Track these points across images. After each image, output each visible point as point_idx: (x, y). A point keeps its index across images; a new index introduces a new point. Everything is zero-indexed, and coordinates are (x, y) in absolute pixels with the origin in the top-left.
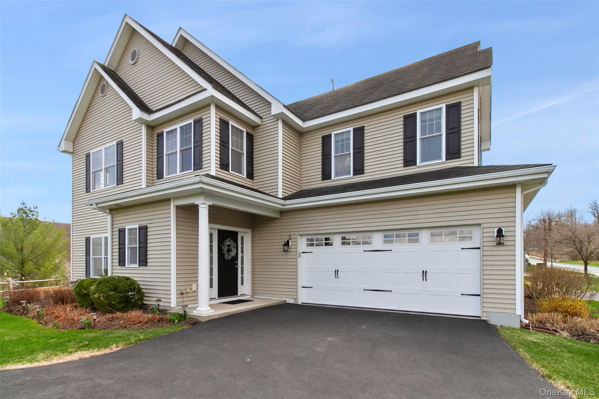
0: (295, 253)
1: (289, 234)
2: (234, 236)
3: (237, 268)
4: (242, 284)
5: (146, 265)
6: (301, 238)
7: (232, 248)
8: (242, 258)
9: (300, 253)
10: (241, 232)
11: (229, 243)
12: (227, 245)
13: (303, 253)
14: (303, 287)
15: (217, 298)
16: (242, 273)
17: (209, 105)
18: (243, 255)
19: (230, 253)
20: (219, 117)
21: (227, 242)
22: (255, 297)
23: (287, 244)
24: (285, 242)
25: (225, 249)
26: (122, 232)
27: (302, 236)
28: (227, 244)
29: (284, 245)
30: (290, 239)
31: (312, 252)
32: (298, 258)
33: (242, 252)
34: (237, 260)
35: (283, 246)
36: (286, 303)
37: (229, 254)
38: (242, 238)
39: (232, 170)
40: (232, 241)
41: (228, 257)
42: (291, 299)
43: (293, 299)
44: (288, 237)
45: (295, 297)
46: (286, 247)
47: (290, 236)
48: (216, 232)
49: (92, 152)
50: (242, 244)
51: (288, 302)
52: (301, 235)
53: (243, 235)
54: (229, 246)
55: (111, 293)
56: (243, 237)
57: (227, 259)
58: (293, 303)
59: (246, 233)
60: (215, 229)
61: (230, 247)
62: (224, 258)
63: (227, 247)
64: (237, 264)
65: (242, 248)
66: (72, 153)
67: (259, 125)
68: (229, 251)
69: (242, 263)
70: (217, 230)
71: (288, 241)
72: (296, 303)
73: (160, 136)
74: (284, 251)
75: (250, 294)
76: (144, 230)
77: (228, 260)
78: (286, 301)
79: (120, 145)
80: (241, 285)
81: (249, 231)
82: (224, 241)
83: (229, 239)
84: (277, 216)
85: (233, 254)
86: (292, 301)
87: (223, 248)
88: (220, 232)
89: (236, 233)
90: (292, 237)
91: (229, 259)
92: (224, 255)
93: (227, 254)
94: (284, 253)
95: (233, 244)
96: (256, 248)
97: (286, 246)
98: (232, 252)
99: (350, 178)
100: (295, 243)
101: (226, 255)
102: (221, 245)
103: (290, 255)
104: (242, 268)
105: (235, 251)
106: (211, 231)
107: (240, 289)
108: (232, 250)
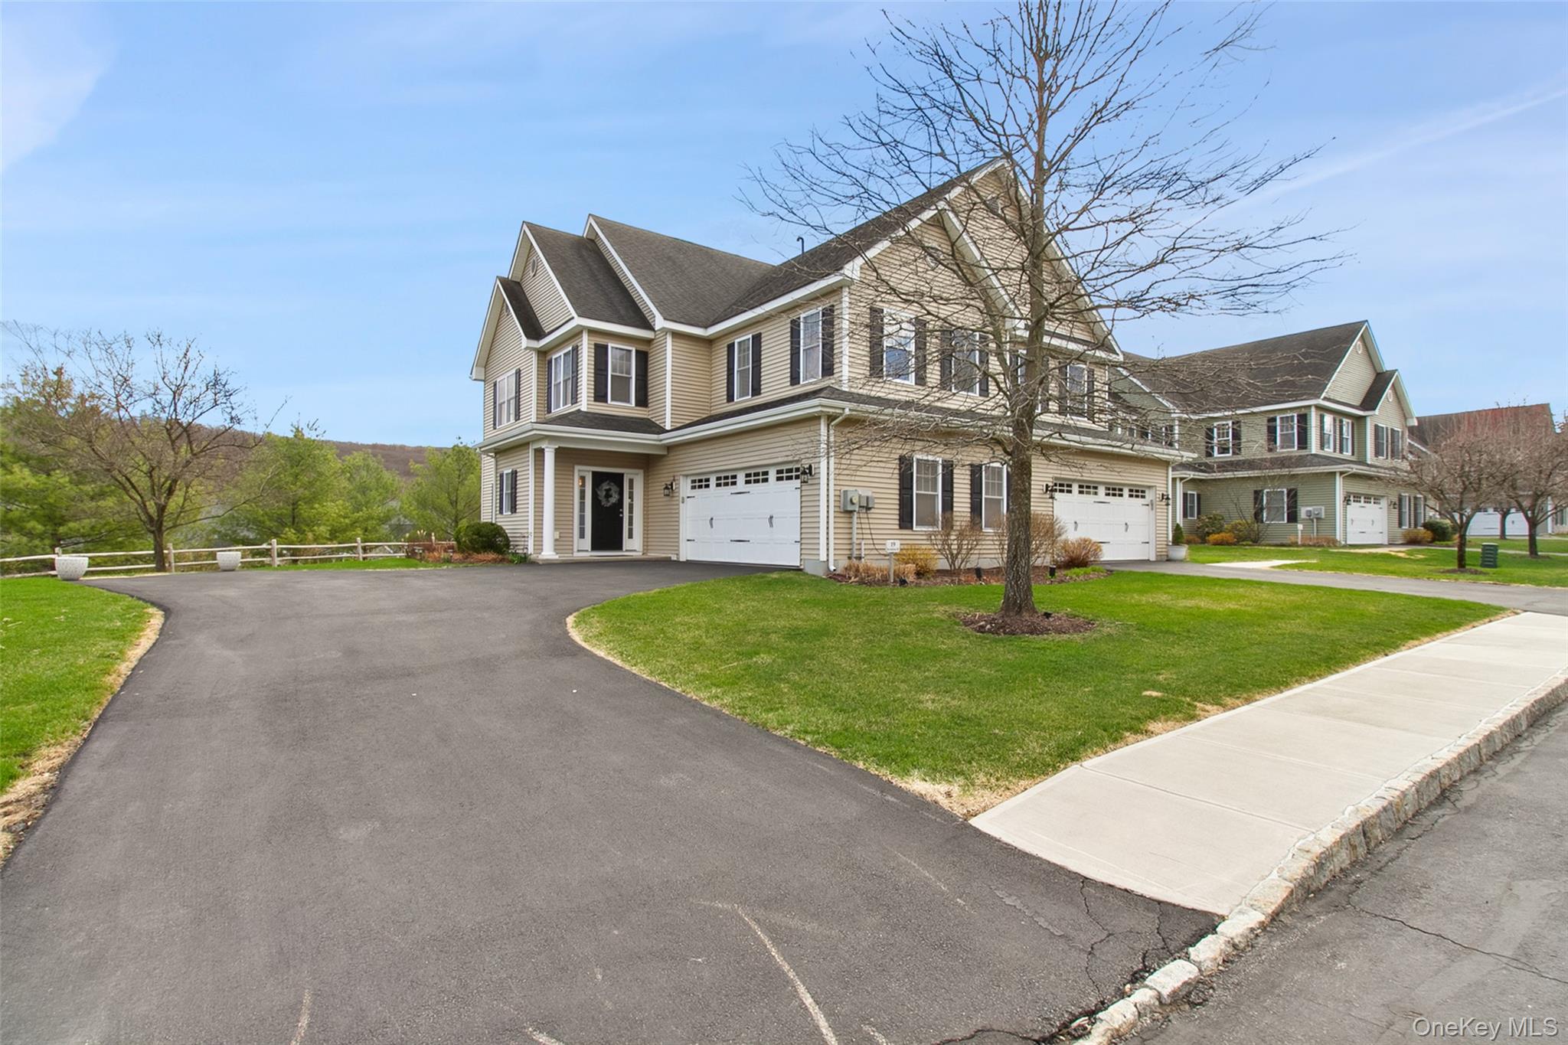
0: (678, 497)
1: (672, 474)
2: (618, 479)
3: (622, 518)
4: (631, 536)
5: (515, 512)
6: (686, 478)
7: (613, 493)
8: (631, 505)
9: (683, 498)
10: (630, 474)
11: (608, 487)
12: (605, 490)
13: (685, 498)
14: (688, 540)
15: (590, 550)
16: (630, 524)
17: (581, 332)
18: (632, 501)
19: (611, 498)
20: (593, 343)
21: (605, 486)
22: (647, 554)
23: (671, 487)
24: (669, 484)
25: (602, 494)
26: (502, 476)
27: (689, 477)
28: (605, 488)
29: (668, 489)
30: (674, 480)
31: (694, 497)
32: (681, 505)
33: (630, 498)
34: (622, 507)
35: (664, 490)
37: (609, 501)
38: (631, 481)
39: (612, 400)
40: (613, 484)
41: (607, 503)
43: (676, 555)
44: (672, 479)
45: (677, 553)
46: (670, 491)
47: (674, 476)
48: (588, 475)
49: (498, 380)
50: (631, 487)
52: (685, 475)
53: (631, 477)
54: (608, 491)
55: (475, 537)
56: (632, 479)
57: (606, 505)
58: (675, 559)
59: (637, 474)
60: (588, 471)
61: (611, 493)
62: (601, 505)
63: (605, 492)
64: (622, 513)
65: (631, 493)
66: (484, 381)
67: (653, 340)
68: (608, 496)
69: (630, 512)
70: (591, 474)
71: (672, 484)
73: (550, 362)
74: (668, 495)
75: (641, 550)
76: (514, 474)
77: (608, 507)
78: (670, 558)
79: (518, 373)
80: (629, 538)
81: (642, 472)
83: (610, 482)
84: (665, 453)
85: (614, 500)
87: (599, 493)
88: (595, 474)
89: (622, 475)
90: (675, 478)
92: (600, 501)
93: (606, 500)
94: (668, 498)
95: (614, 489)
97: (670, 489)
99: (749, 401)
100: (678, 486)
101: (604, 502)
102: (597, 491)
103: (673, 501)
104: (631, 519)
105: (619, 497)
106: (583, 474)
107: (627, 543)
108: (614, 495)
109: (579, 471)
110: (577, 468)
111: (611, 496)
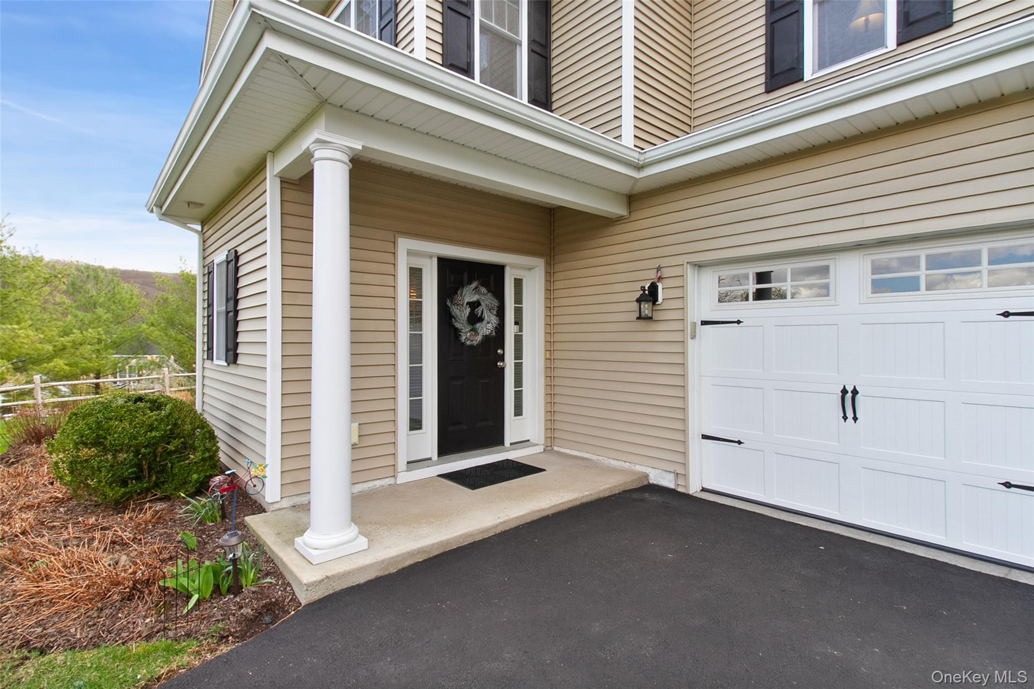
0: (677, 326)
1: (656, 263)
3: (502, 370)
4: (518, 411)
5: (235, 362)
6: (699, 272)
7: (485, 312)
8: (518, 340)
9: (694, 324)
10: (514, 266)
11: (475, 298)
12: (468, 303)
13: (704, 323)
14: (705, 437)
15: (435, 458)
16: (518, 382)
18: (521, 330)
19: (478, 325)
21: (469, 295)
22: (556, 448)
23: (651, 295)
24: (643, 288)
25: (462, 314)
26: (211, 274)
27: (703, 269)
28: (467, 300)
29: (639, 301)
30: (660, 279)
31: (739, 322)
32: (689, 340)
33: (518, 322)
34: (502, 347)
35: (636, 305)
36: (646, 483)
37: (474, 330)
38: (518, 283)
40: (483, 290)
41: (471, 337)
42: (664, 474)
43: (672, 476)
44: (652, 275)
45: (680, 470)
46: (646, 308)
47: (659, 269)
48: (431, 265)
50: (518, 299)
51: (653, 480)
52: (699, 266)
53: (519, 274)
54: (474, 305)
56: (521, 280)
57: (468, 343)
58: (672, 486)
59: (530, 269)
60: (431, 257)
61: (479, 311)
62: (460, 341)
63: (468, 310)
64: (502, 358)
65: (518, 312)
68: (474, 319)
69: (518, 354)
70: (435, 261)
71: (653, 289)
72: (680, 489)
74: (639, 318)
75: (542, 441)
77: (472, 346)
78: (647, 476)
80: (515, 415)
81: (539, 263)
82: (459, 292)
83: (474, 285)
84: (619, 210)
85: (486, 328)
86: (668, 482)
87: (455, 311)
88: (445, 264)
89: (498, 271)
90: (666, 273)
91: (475, 343)
92: (457, 332)
93: (469, 328)
94: (641, 325)
95: (487, 300)
96: (558, 311)
97: (647, 301)
98: (485, 322)
100: (677, 293)
101: (466, 333)
102: (448, 303)
103: (661, 332)
104: (518, 368)
105: (494, 320)
106: (417, 263)
107: (513, 428)
108: (486, 315)
109: (410, 253)
110: (404, 244)
111: (481, 319)
